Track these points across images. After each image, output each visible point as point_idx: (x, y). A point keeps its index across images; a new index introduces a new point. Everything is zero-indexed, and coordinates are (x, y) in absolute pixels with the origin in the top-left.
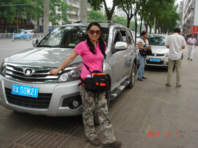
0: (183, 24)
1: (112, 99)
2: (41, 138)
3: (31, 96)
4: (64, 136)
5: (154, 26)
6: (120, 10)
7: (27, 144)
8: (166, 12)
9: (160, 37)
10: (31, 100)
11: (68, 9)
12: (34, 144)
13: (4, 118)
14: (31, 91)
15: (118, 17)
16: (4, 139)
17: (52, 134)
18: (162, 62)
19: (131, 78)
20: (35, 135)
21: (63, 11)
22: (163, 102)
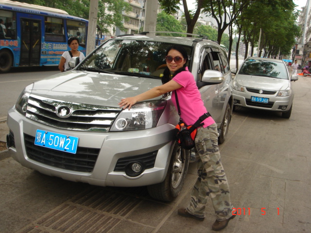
0: (304, 42)
1: (192, 162)
2: (78, 219)
3: (65, 150)
4: (114, 218)
5: (259, 43)
6: (207, 16)
7: (55, 228)
8: (279, 23)
9: (270, 63)
10: (66, 157)
11: (124, 7)
12: (66, 229)
13: (19, 180)
14: (66, 142)
15: (202, 26)
16: (18, 217)
17: (95, 213)
18: (270, 104)
19: (223, 127)
20: (68, 214)
21: (116, 12)
22: (272, 171)
